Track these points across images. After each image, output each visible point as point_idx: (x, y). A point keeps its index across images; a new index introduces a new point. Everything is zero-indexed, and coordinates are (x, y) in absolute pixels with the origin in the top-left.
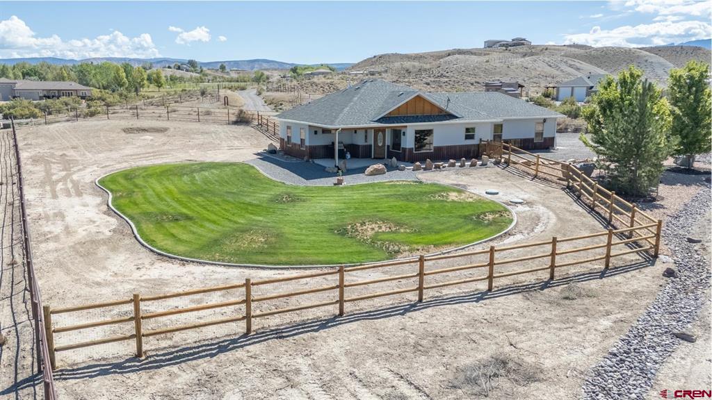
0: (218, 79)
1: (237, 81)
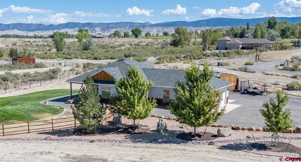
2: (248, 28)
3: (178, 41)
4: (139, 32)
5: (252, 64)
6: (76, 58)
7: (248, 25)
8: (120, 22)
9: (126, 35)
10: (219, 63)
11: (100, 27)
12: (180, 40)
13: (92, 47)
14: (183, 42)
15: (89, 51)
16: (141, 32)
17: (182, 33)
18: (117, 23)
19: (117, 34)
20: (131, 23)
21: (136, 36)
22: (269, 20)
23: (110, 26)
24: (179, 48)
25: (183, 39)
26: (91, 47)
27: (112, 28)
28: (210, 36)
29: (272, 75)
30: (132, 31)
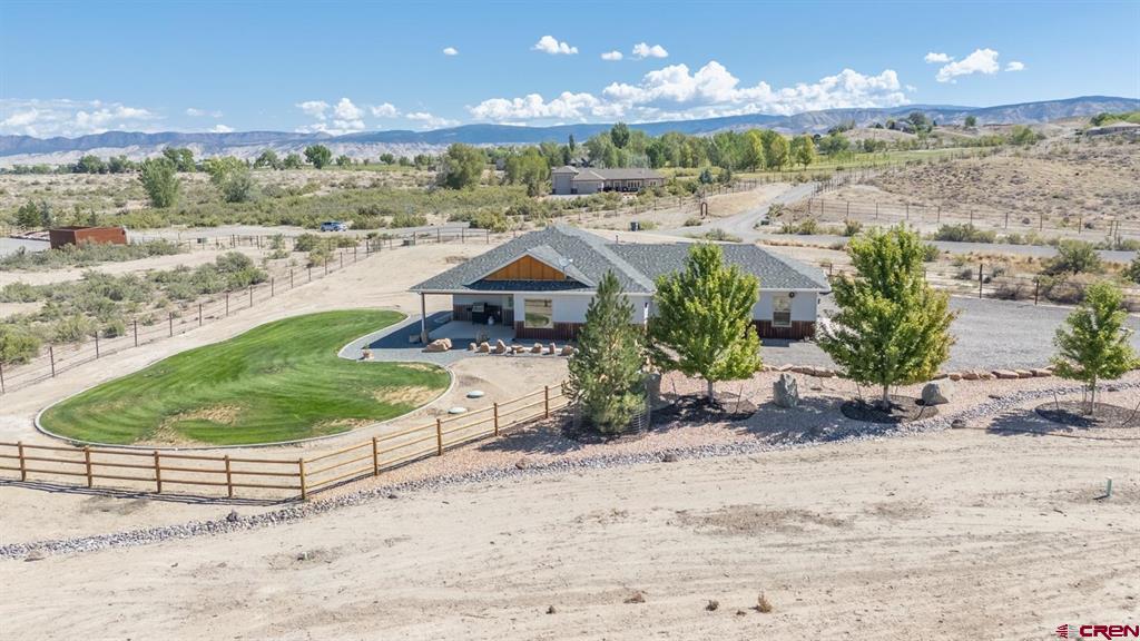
0: (945, 143)
1: (979, 145)
2: (572, 147)
3: (461, 175)
4: (323, 155)
5: (699, 224)
6: (226, 223)
7: (571, 140)
8: (252, 133)
9: (290, 163)
10: (633, 224)
11: (198, 142)
12: (464, 173)
13: (252, 193)
14: (471, 177)
15: (247, 204)
16: (330, 155)
17: (465, 158)
18: (245, 134)
19: (269, 160)
20: (279, 134)
21: (318, 165)
22: (614, 130)
23: (226, 141)
24: (465, 192)
25: (470, 170)
26: (249, 193)
27: (230, 146)
28: (522, 164)
29: (786, 245)
30: (307, 153)
